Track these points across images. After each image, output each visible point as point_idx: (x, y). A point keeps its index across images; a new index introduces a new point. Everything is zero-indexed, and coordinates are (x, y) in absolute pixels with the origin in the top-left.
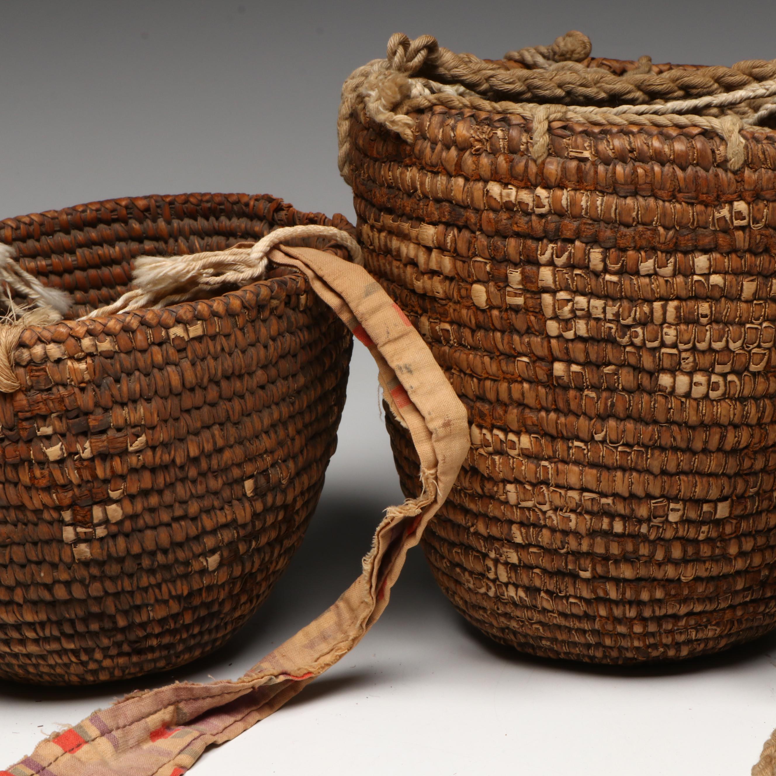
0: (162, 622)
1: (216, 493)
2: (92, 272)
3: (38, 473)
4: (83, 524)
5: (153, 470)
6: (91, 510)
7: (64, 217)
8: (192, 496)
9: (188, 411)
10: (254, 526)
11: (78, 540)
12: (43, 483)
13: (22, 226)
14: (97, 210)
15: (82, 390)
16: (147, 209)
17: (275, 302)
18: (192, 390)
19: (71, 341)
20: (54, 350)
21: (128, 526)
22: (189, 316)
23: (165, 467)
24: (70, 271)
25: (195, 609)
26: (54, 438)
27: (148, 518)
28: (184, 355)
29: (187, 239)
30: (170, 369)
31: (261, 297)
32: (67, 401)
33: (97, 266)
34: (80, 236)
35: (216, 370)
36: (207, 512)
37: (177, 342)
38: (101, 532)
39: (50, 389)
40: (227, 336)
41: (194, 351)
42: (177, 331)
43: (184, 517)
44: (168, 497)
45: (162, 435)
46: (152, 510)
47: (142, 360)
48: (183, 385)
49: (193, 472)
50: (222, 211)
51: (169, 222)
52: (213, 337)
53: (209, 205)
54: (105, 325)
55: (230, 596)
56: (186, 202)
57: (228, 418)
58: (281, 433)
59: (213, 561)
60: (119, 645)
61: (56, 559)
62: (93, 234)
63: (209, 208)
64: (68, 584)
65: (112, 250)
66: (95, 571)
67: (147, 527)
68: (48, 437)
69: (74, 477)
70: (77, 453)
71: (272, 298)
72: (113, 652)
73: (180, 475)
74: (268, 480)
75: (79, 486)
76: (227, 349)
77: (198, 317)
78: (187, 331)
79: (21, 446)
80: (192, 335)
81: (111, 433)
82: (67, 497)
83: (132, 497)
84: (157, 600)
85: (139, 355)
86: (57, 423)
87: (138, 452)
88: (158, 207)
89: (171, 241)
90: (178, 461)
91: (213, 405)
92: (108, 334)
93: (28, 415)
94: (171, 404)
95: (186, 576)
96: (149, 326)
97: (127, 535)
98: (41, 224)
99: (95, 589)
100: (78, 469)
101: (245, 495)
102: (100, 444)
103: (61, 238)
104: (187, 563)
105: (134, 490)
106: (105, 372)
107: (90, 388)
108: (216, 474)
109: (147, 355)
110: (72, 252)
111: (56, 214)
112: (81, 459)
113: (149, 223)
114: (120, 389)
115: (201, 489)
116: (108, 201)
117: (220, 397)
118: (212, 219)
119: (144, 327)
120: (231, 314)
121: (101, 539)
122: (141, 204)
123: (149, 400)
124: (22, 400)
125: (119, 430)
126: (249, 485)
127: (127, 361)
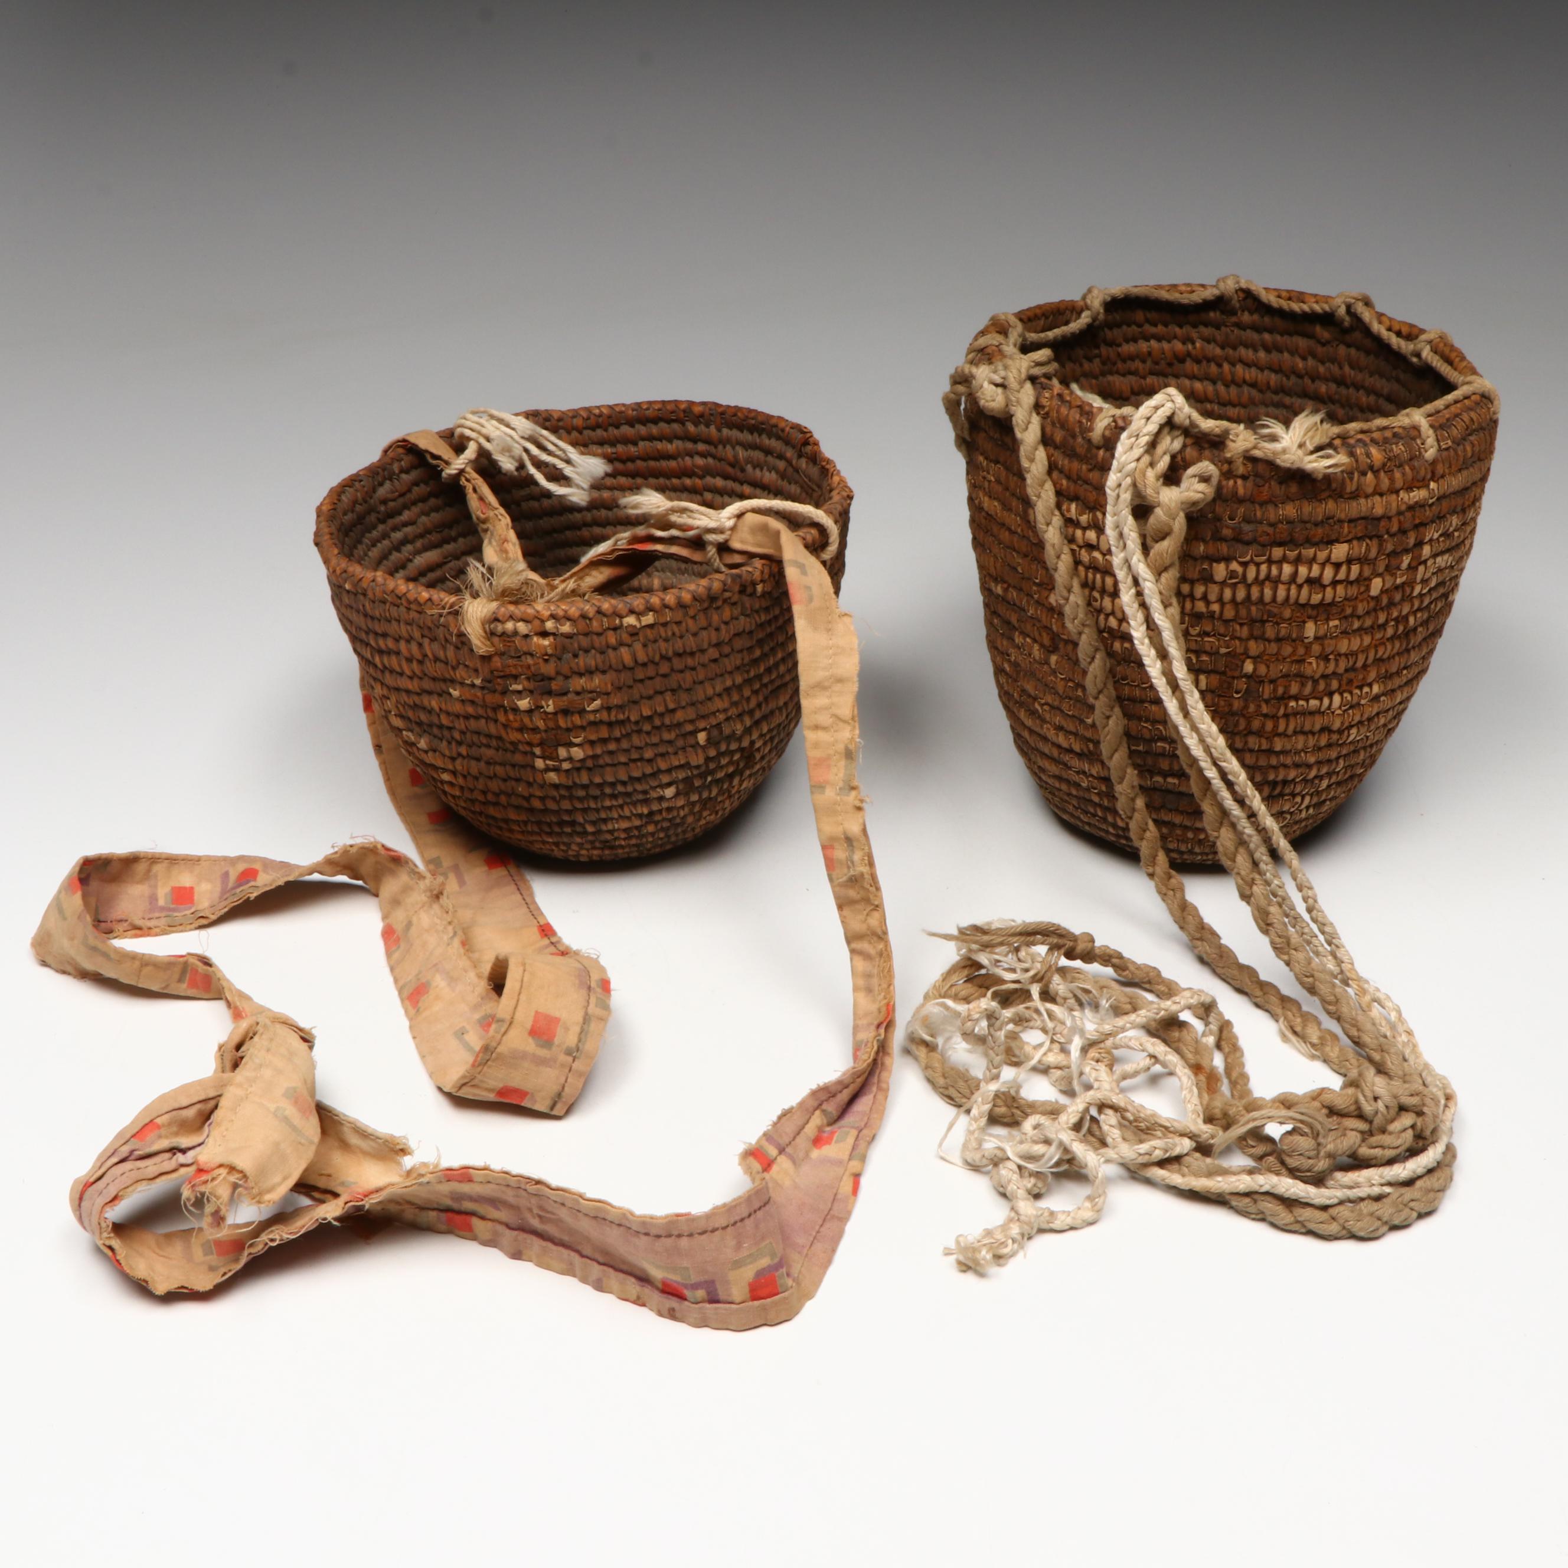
0: (625, 830)
1: (670, 742)
2: (652, 463)
3: (511, 717)
4: (551, 759)
5: (610, 724)
6: (556, 750)
7: (630, 412)
8: (647, 744)
9: (641, 681)
10: (707, 766)
11: (548, 769)
12: (516, 725)
13: (592, 417)
14: (659, 410)
15: (546, 661)
16: (702, 415)
17: (727, 595)
18: (644, 665)
19: (537, 622)
20: (522, 628)
21: (589, 763)
22: (642, 607)
23: (621, 723)
24: (632, 459)
25: (656, 823)
26: (524, 694)
27: (608, 759)
28: (636, 638)
29: (734, 448)
30: (624, 650)
31: (712, 592)
32: (533, 668)
33: (655, 459)
34: (642, 430)
35: (667, 650)
36: (662, 755)
37: (629, 629)
38: (566, 766)
39: (519, 657)
40: (678, 623)
41: (646, 637)
42: (631, 620)
43: (641, 759)
44: (625, 745)
45: (615, 700)
46: (611, 753)
47: (598, 641)
48: (636, 661)
49: (647, 727)
50: (763, 429)
51: (719, 430)
52: (665, 625)
53: (753, 422)
54: (566, 611)
55: (691, 813)
56: (735, 415)
57: (680, 686)
58: (736, 697)
59: (669, 792)
60: (592, 842)
61: (531, 780)
62: (654, 430)
63: (753, 425)
64: (542, 799)
65: (669, 446)
66: (563, 792)
67: (607, 765)
68: (519, 692)
69: (541, 724)
70: (542, 707)
71: (725, 590)
72: (588, 846)
73: (635, 728)
74: (721, 732)
75: (546, 731)
76: (678, 633)
77: (650, 609)
78: (639, 620)
79: (497, 695)
80: (643, 624)
81: (571, 696)
82: (536, 738)
83: (592, 743)
84: (620, 816)
85: (595, 637)
86: (526, 683)
87: (595, 711)
88: (712, 415)
89: (720, 447)
90: (633, 719)
91: (665, 676)
92: (569, 619)
93: (502, 674)
94: (625, 677)
95: (646, 801)
96: (605, 615)
97: (589, 769)
98: (610, 417)
99: (566, 805)
100: (544, 720)
101: (698, 743)
102: (561, 704)
103: (625, 429)
104: (645, 792)
105: (593, 737)
106: (564, 649)
107: (553, 660)
108: (669, 728)
109: (602, 638)
110: (635, 444)
111: (623, 409)
112: (545, 712)
113: (702, 427)
114: (577, 664)
115: (655, 739)
116: (670, 402)
117: (672, 670)
118: (756, 435)
119: (599, 616)
120: (681, 605)
121: (567, 771)
122: (697, 410)
123: (604, 672)
124: (497, 662)
125: (578, 693)
126: (702, 737)
127: (585, 642)
